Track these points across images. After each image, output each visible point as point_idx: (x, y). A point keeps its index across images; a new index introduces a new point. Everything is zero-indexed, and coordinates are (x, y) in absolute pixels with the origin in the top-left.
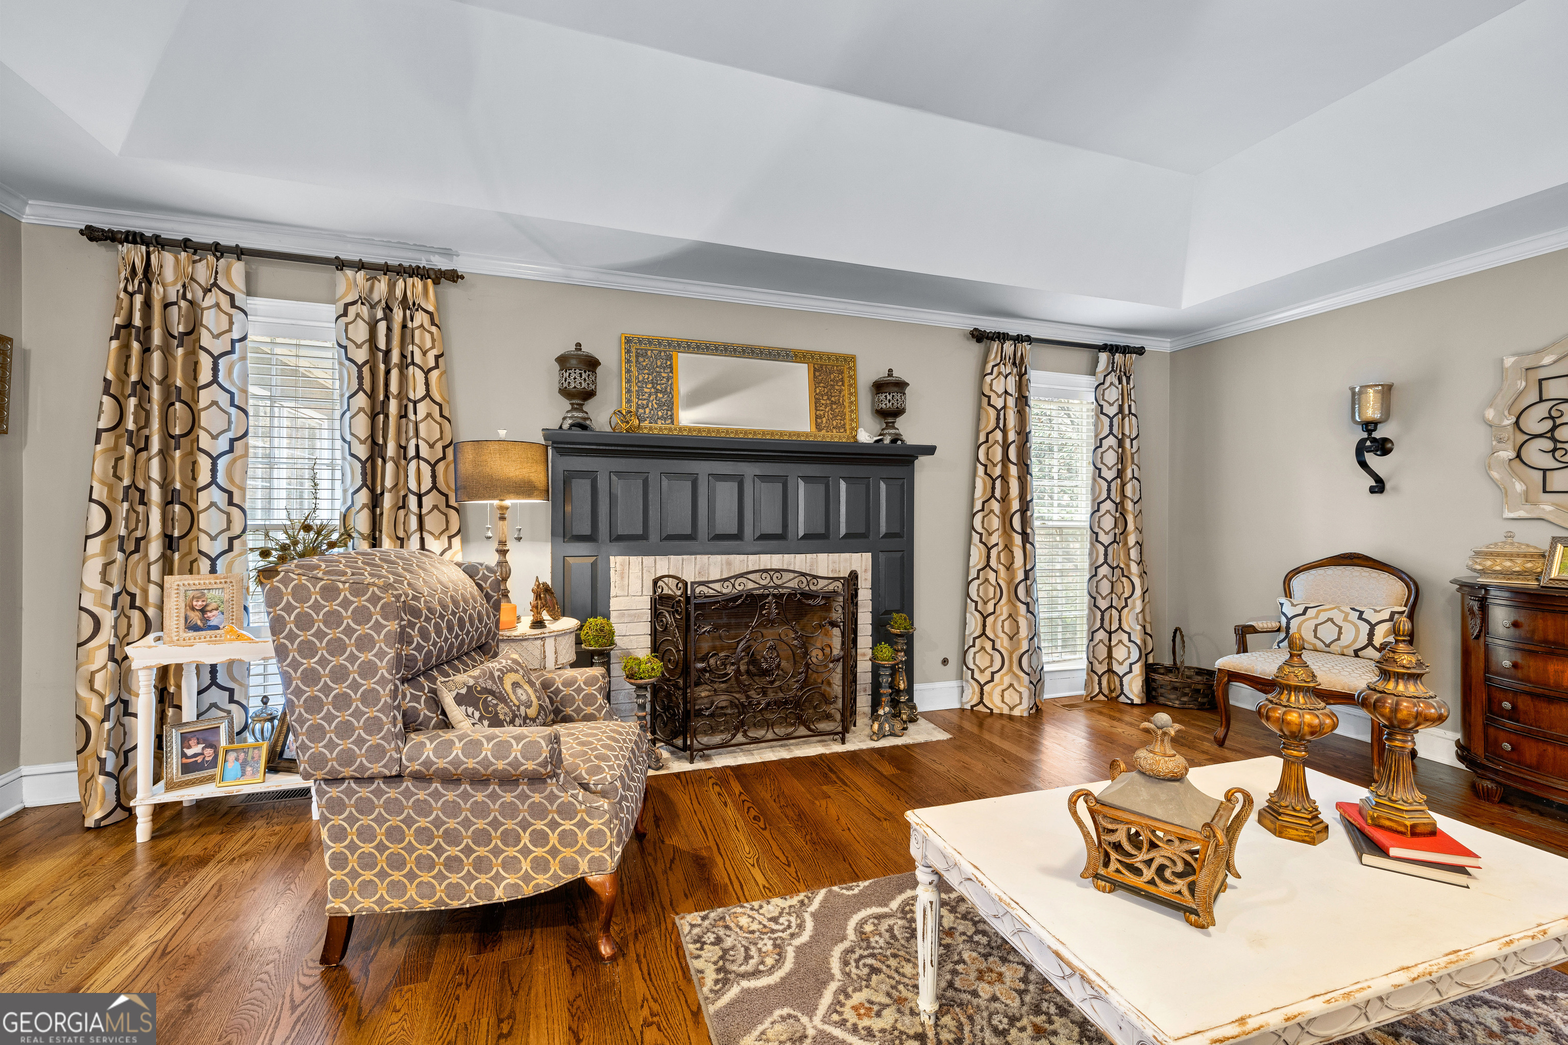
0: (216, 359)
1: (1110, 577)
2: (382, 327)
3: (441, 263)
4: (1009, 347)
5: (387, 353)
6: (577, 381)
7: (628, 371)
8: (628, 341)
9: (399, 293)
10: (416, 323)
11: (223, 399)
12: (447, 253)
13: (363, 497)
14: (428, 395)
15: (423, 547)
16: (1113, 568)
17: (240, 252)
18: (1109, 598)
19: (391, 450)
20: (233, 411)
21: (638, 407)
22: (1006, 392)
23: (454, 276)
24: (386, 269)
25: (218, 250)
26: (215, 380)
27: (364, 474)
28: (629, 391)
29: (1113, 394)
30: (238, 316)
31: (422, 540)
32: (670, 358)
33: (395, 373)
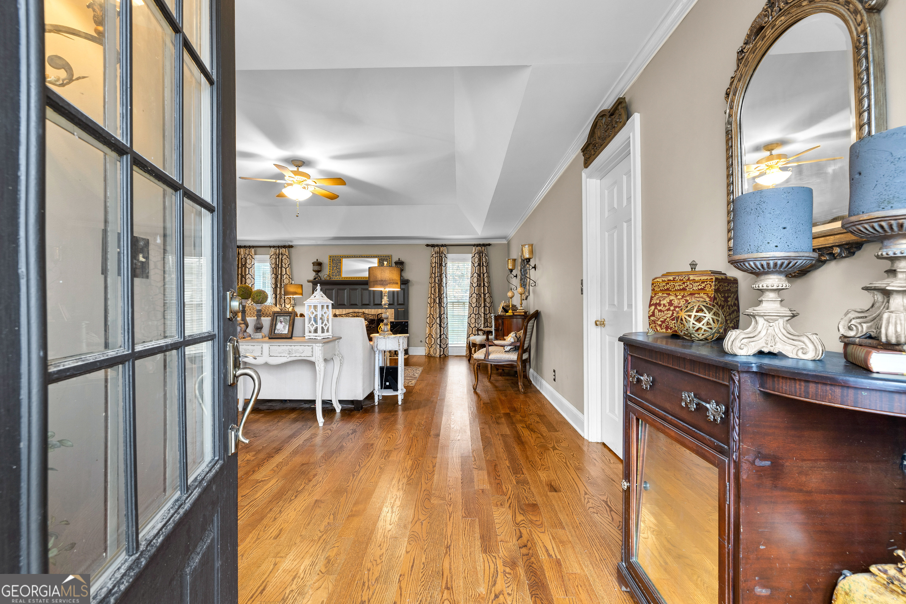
0: (249, 269)
1: (475, 318)
2: (278, 259)
3: (291, 244)
4: (437, 249)
5: (278, 265)
6: (317, 268)
7: (330, 264)
8: (330, 257)
9: (280, 252)
10: (284, 258)
11: (250, 277)
12: (291, 241)
13: (274, 295)
14: (286, 273)
15: (285, 307)
16: (476, 315)
17: (253, 247)
18: (474, 324)
19: (279, 286)
20: (252, 279)
21: (332, 273)
22: (435, 262)
23: (291, 247)
24: (279, 247)
25: (250, 247)
26: (249, 273)
27: (274, 291)
28: (330, 269)
29: (477, 260)
30: (253, 260)
31: (285, 305)
32: (340, 260)
33: (280, 269)
